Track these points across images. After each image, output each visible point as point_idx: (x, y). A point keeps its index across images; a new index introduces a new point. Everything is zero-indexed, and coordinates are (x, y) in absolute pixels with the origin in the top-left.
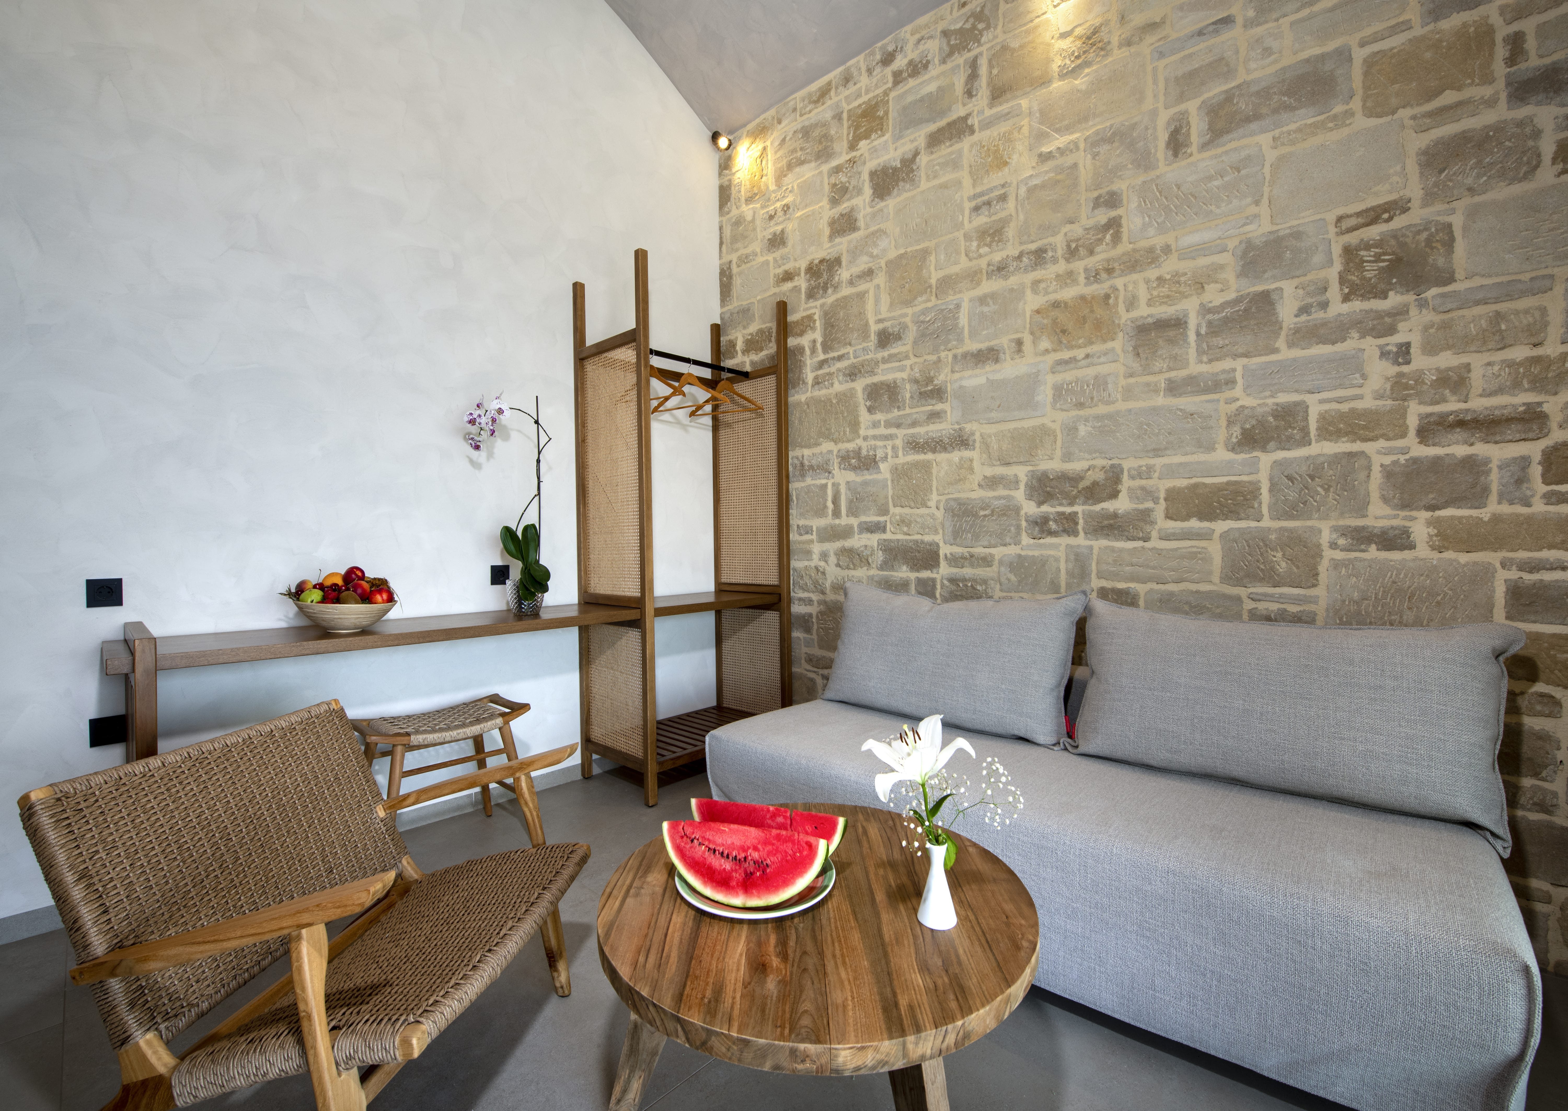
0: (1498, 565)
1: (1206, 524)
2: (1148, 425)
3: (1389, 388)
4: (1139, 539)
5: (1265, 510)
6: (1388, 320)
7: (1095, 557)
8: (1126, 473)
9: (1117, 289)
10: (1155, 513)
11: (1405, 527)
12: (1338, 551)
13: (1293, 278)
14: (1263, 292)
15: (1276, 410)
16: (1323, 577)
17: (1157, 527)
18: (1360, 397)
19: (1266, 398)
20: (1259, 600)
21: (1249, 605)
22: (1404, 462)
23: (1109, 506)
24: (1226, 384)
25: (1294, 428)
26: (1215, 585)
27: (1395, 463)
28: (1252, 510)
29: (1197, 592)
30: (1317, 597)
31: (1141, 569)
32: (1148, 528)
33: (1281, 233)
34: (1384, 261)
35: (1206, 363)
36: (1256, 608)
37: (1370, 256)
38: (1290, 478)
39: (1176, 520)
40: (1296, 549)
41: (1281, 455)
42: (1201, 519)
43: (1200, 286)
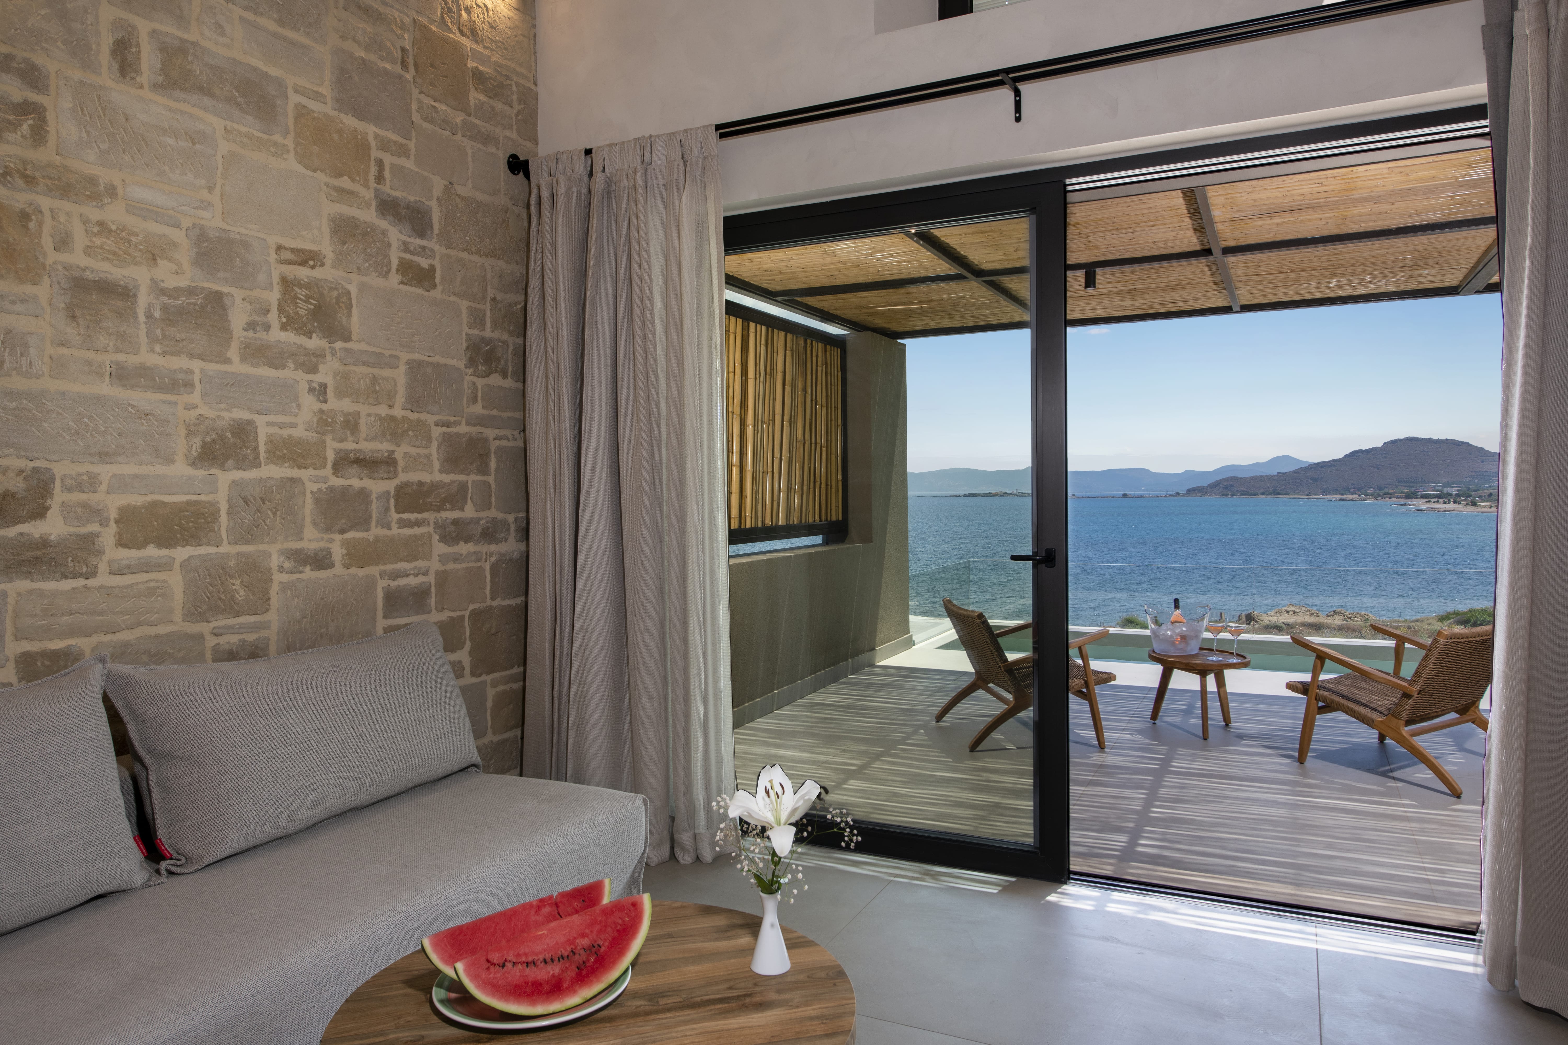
0: (378, 576)
1: (164, 552)
2: (91, 419)
3: (315, 422)
4: (81, 575)
5: (224, 534)
6: (314, 359)
7: (10, 608)
8: (58, 483)
9: (41, 212)
10: (101, 539)
11: (328, 548)
12: (284, 574)
13: (242, 288)
14: (217, 292)
15: (233, 426)
16: (275, 601)
17: (105, 558)
18: (294, 426)
19: (221, 410)
20: (221, 634)
21: (211, 641)
22: (325, 490)
23: (34, 529)
24: (185, 386)
25: (247, 448)
26: (179, 625)
27: (320, 490)
28: (212, 534)
29: (157, 636)
30: (270, 621)
31: (85, 617)
32: (93, 560)
33: (232, 236)
34: (311, 304)
35: (159, 354)
36: (219, 644)
37: (302, 295)
38: (246, 501)
39: (130, 548)
40: (251, 575)
41: (237, 475)
42: (160, 546)
43: (151, 256)
